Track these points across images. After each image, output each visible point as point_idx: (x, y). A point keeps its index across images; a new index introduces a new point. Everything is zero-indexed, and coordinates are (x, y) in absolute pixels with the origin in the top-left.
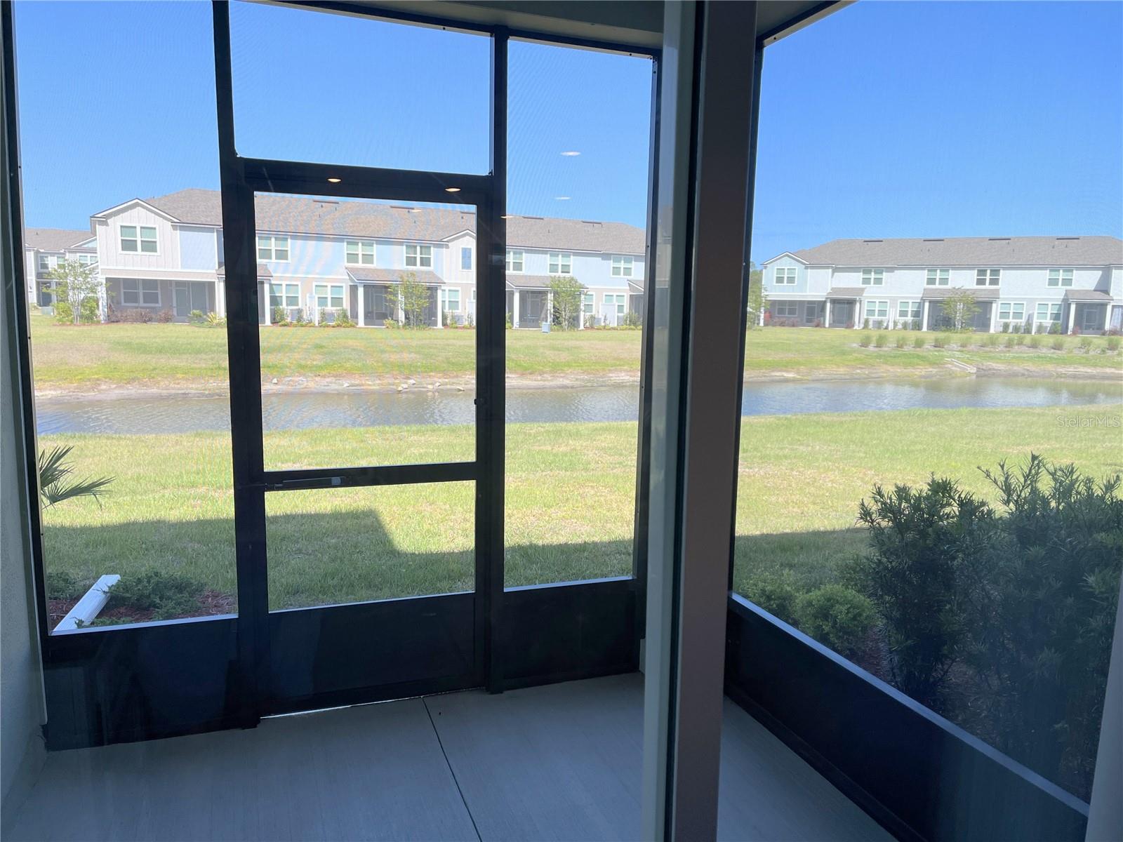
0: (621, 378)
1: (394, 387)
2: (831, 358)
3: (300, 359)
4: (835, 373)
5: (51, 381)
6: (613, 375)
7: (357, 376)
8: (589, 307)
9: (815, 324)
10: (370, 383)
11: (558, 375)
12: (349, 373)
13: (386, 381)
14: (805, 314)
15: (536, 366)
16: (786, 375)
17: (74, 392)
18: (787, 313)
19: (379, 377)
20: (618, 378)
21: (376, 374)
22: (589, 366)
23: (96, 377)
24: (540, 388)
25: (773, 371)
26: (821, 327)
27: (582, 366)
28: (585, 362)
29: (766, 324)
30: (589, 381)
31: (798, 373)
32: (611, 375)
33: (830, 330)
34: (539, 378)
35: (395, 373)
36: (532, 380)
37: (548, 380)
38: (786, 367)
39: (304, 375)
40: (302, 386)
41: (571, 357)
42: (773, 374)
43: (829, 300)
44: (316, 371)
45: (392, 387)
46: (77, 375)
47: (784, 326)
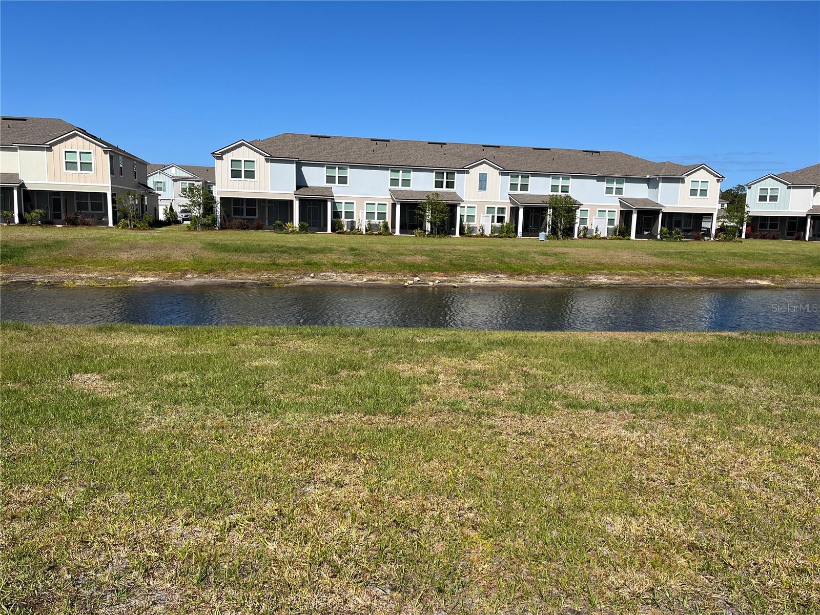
0: (600, 281)
1: (402, 283)
2: (808, 268)
3: (336, 259)
4: (810, 282)
5: (154, 270)
6: (593, 278)
7: (375, 273)
8: (583, 220)
9: (795, 237)
10: (384, 279)
11: (543, 276)
12: (371, 270)
13: (396, 278)
14: (786, 228)
15: (525, 269)
16: (760, 282)
17: (167, 279)
18: (768, 227)
19: (393, 274)
20: (596, 281)
21: (391, 272)
22: (571, 269)
23: (186, 268)
24: (523, 287)
25: (747, 279)
26: (801, 240)
27: (565, 269)
28: (568, 266)
29: (747, 237)
30: (569, 282)
31: (773, 281)
32: (590, 278)
33: (810, 243)
34: (525, 278)
35: (405, 271)
36: (519, 280)
37: (532, 281)
38: (761, 275)
39: (335, 271)
40: (332, 280)
41: (557, 262)
42: (748, 281)
43: (810, 217)
44: (346, 268)
45: (400, 282)
46: (173, 267)
47: (764, 238)
